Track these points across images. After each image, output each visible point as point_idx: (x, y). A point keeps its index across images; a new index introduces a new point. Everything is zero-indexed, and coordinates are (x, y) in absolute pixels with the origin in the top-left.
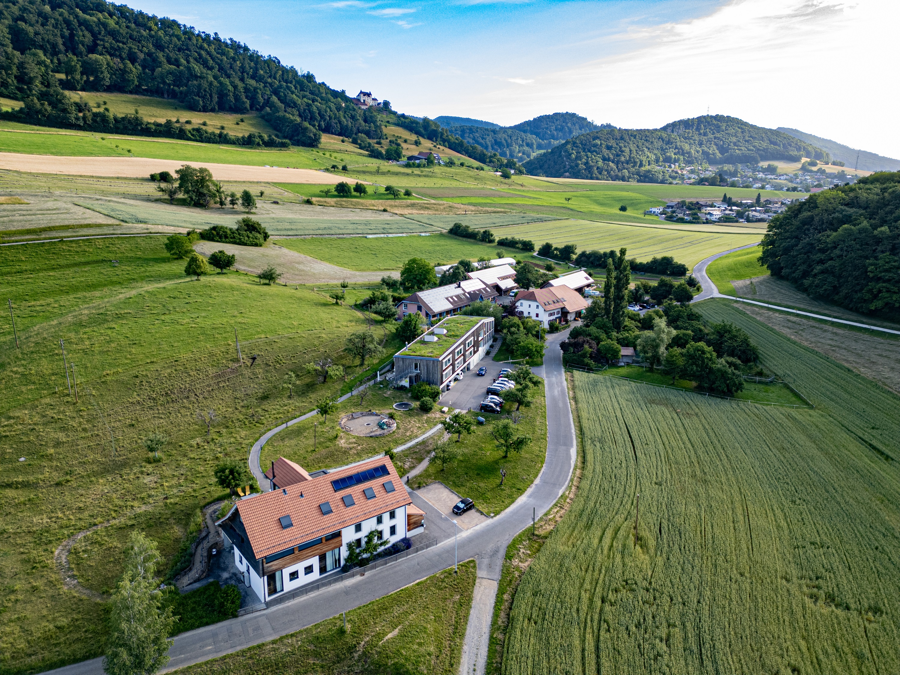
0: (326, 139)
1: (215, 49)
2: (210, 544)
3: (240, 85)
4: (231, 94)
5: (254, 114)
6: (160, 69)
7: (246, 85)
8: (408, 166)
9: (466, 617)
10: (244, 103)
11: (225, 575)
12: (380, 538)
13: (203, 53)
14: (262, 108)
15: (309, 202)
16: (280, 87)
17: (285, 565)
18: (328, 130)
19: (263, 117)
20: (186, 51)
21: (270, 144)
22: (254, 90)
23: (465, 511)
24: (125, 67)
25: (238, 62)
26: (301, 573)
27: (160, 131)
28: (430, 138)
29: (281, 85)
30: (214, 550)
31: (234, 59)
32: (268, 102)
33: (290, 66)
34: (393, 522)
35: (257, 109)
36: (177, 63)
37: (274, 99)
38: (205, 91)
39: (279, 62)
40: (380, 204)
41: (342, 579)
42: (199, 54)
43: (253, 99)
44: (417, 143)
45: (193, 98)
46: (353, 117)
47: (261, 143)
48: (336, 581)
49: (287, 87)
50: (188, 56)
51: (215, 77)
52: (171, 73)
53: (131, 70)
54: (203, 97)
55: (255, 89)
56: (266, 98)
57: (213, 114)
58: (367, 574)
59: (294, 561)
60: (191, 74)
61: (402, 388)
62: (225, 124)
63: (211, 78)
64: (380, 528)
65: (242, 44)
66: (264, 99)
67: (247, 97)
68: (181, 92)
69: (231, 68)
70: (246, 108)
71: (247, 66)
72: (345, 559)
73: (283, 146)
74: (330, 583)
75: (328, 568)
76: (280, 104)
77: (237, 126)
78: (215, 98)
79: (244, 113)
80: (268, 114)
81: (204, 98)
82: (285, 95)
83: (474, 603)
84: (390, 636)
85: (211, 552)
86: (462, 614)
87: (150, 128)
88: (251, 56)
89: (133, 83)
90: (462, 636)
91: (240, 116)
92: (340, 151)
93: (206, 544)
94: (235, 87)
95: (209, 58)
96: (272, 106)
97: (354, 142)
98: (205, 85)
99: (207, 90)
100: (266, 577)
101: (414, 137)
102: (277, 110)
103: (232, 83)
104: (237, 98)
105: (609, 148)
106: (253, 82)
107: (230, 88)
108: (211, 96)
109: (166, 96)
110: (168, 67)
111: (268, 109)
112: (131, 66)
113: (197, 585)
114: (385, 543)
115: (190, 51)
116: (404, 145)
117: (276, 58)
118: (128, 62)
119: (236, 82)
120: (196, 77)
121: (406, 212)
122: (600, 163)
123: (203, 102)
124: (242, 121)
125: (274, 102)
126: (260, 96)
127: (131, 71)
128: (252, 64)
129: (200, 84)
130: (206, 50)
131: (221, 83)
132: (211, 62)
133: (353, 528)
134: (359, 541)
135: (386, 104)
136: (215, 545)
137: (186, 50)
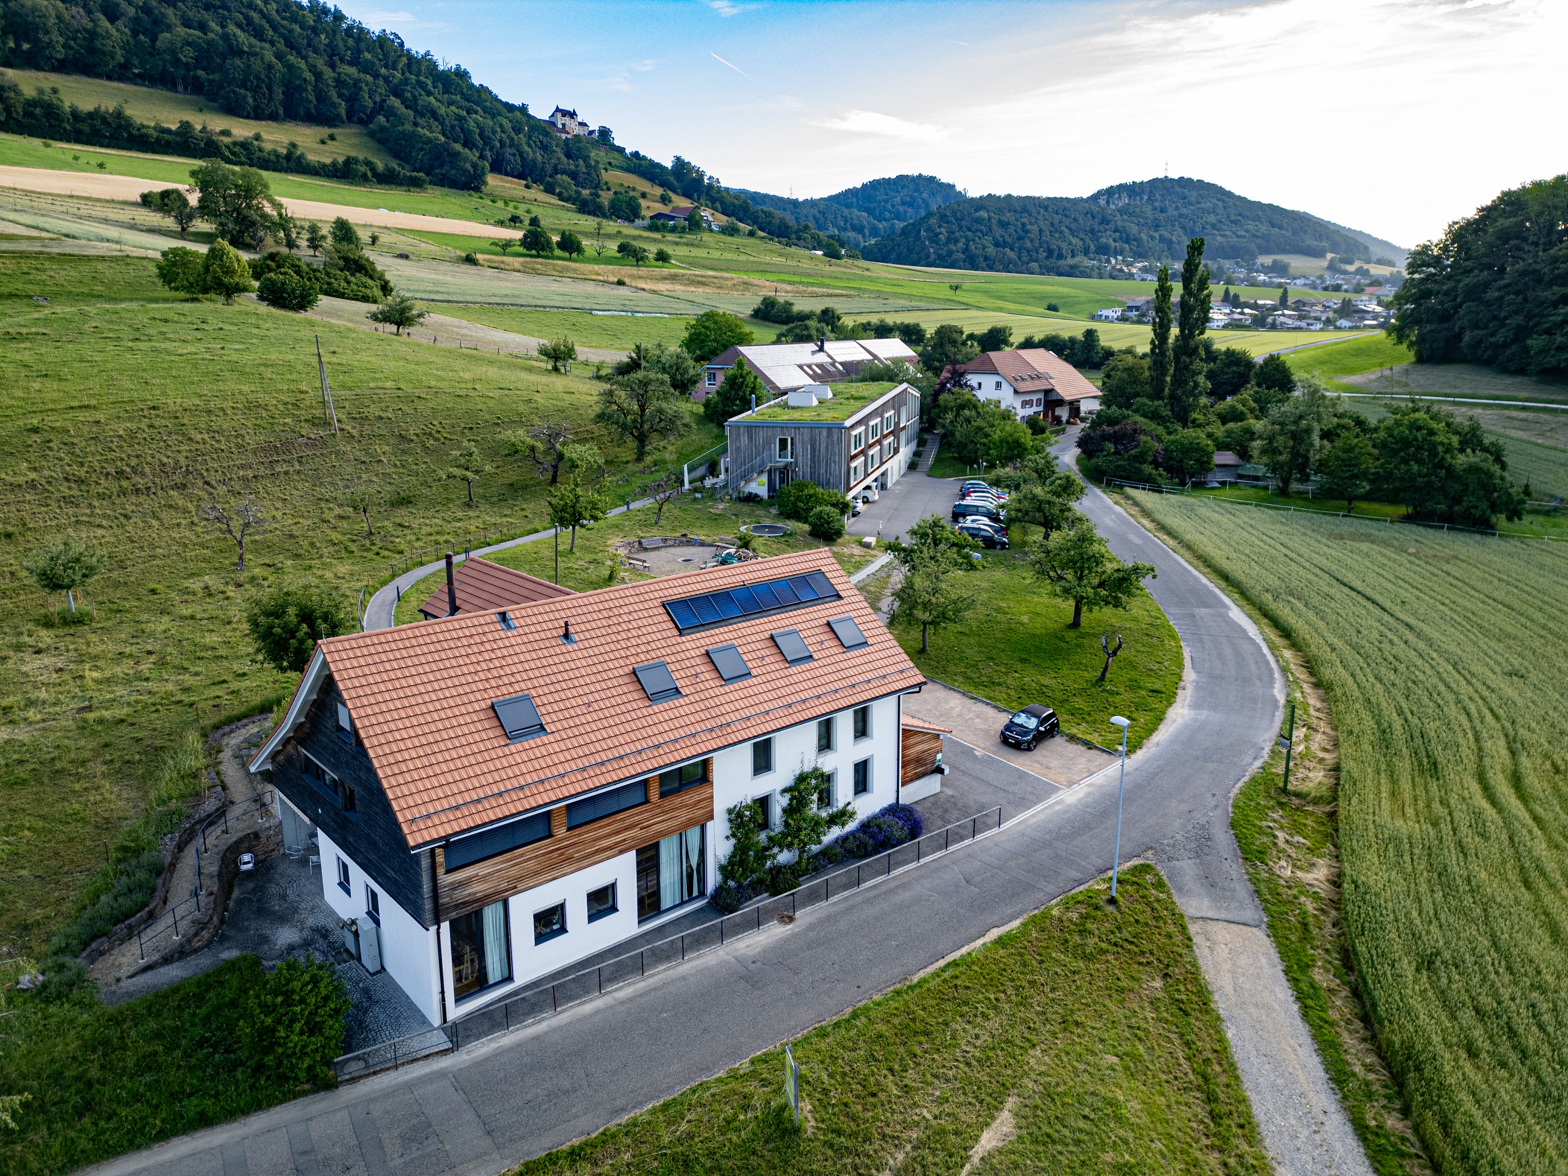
0: (493, 181)
1: (277, 11)
2: (232, 838)
3: (328, 74)
4: (310, 88)
5: (354, 129)
6: (168, 35)
7: (339, 74)
8: (652, 228)
9: (1222, 1051)
10: (334, 106)
11: (286, 936)
12: (826, 798)
13: (254, 15)
14: (371, 117)
15: (470, 260)
16: (406, 82)
17: (520, 879)
18: (498, 167)
19: (372, 135)
20: (221, 11)
21: (387, 179)
22: (355, 85)
23: (1040, 737)
24: (96, 25)
25: (323, 37)
26: (577, 913)
27: (168, 143)
28: (687, 195)
29: (406, 79)
30: (246, 857)
31: (314, 30)
32: (380, 108)
33: (422, 52)
34: (862, 750)
35: (361, 122)
36: (203, 27)
37: (395, 102)
38: (258, 78)
39: (402, 44)
40: (612, 272)
41: (722, 935)
42: (247, 18)
43: (352, 100)
44: (664, 200)
45: (234, 92)
46: (545, 148)
47: (369, 174)
48: (699, 941)
49: (419, 83)
50: (224, 18)
51: (279, 56)
52: (189, 44)
53: (107, 32)
54: (255, 90)
55: (356, 83)
56: (378, 99)
57: (274, 124)
58: (805, 916)
59: (551, 867)
60: (230, 46)
61: (752, 498)
62: (299, 140)
63: (269, 56)
64: (827, 763)
65: (331, 6)
66: (375, 103)
67: (340, 95)
68: (211, 82)
69: (309, 45)
70: (338, 115)
71: (341, 44)
72: (722, 868)
73: (414, 184)
74: (681, 950)
75: (666, 902)
76: (403, 109)
77: (322, 146)
78: (279, 92)
79: (335, 126)
80: (382, 129)
81: (256, 92)
82: (415, 98)
83: (1221, 1005)
84: (988, 1141)
85: (236, 863)
86: (1205, 1045)
87: (147, 136)
88: (350, 28)
89: (113, 58)
90: (1248, 1128)
91: (325, 131)
92: (523, 200)
93: (215, 839)
94: (318, 75)
95: (267, 26)
96: (390, 113)
97: (549, 190)
98: (257, 65)
99: (262, 76)
100: (445, 926)
101: (658, 191)
102: (400, 120)
103: (312, 68)
104: (321, 97)
105: (1004, 225)
106: (352, 70)
107: (308, 75)
108: (270, 89)
109: (181, 88)
110: (181, 31)
111: (382, 119)
112: (108, 25)
113: (173, 973)
114: (842, 816)
115: (229, 11)
116: (643, 203)
117: (396, 35)
118: (102, 17)
119: (319, 65)
120: (240, 53)
121: (662, 287)
122: (991, 250)
123: (255, 100)
124: (332, 138)
125: (393, 107)
126: (367, 96)
127: (109, 36)
128: (351, 42)
129: (249, 66)
130: (261, 11)
131: (290, 67)
132: (271, 33)
133: (746, 753)
134: (763, 803)
135: (605, 133)
136: (251, 841)
137: (220, 7)
